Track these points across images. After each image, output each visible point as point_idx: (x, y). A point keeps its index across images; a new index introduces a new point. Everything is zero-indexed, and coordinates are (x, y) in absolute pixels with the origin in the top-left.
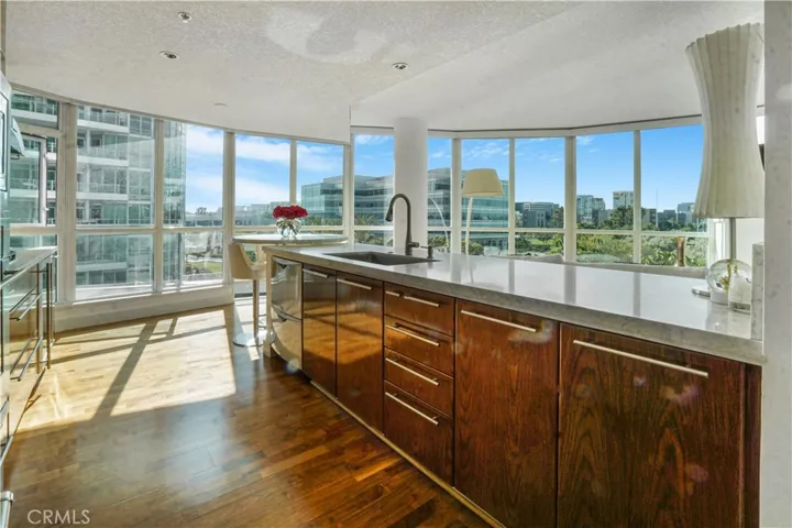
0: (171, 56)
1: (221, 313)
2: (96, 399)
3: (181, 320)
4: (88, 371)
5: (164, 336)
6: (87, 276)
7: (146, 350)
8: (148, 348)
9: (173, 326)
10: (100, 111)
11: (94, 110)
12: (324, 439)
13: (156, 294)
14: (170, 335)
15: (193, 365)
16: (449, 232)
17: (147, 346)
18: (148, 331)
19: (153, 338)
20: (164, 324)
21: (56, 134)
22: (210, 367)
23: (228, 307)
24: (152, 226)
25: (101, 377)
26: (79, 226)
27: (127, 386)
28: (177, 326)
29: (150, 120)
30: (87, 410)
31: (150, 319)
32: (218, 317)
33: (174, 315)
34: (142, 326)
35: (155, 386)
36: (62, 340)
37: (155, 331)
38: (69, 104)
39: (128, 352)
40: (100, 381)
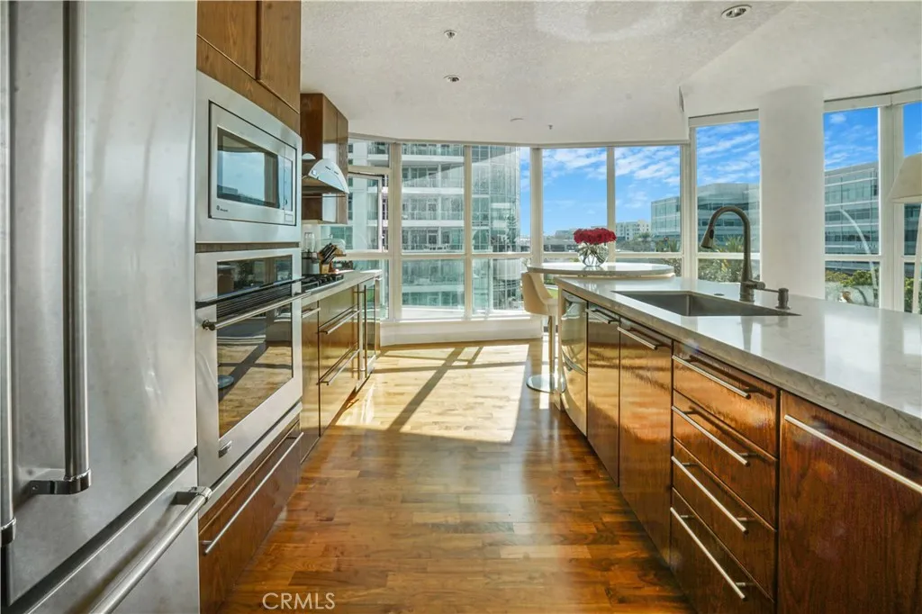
0: (454, 79)
1: (525, 347)
2: (394, 414)
3: (486, 349)
4: (396, 385)
5: (466, 363)
6: (440, 296)
7: (446, 375)
8: (450, 373)
9: (477, 354)
10: (448, 146)
11: (443, 146)
12: (591, 538)
13: (466, 320)
14: (470, 364)
15: (480, 400)
16: (876, 263)
17: (449, 371)
18: (454, 356)
19: (456, 364)
20: (469, 352)
21: (386, 171)
22: (494, 406)
23: (534, 341)
24: (462, 252)
25: (402, 394)
26: (404, 252)
27: (419, 409)
28: (480, 355)
29: (487, 148)
30: (382, 423)
31: (460, 345)
32: (521, 352)
33: (480, 343)
34: (451, 350)
35: (440, 414)
36: (390, 353)
37: (459, 358)
38: (396, 144)
39: (430, 374)
40: (400, 397)
